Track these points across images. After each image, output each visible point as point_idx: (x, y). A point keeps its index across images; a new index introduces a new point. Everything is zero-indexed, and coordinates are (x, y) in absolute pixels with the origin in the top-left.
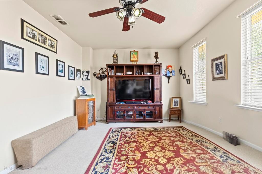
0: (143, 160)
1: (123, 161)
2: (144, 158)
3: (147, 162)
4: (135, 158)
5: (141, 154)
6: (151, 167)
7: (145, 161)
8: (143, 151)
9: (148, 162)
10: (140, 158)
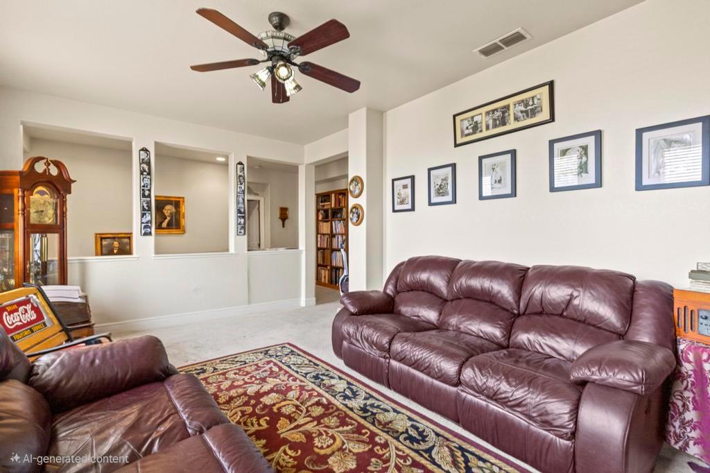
0: (265, 425)
1: (311, 406)
2: (267, 429)
3: (252, 425)
4: (291, 422)
5: (282, 436)
6: (239, 417)
7: (259, 425)
8: (282, 448)
9: (249, 424)
10: (277, 426)
